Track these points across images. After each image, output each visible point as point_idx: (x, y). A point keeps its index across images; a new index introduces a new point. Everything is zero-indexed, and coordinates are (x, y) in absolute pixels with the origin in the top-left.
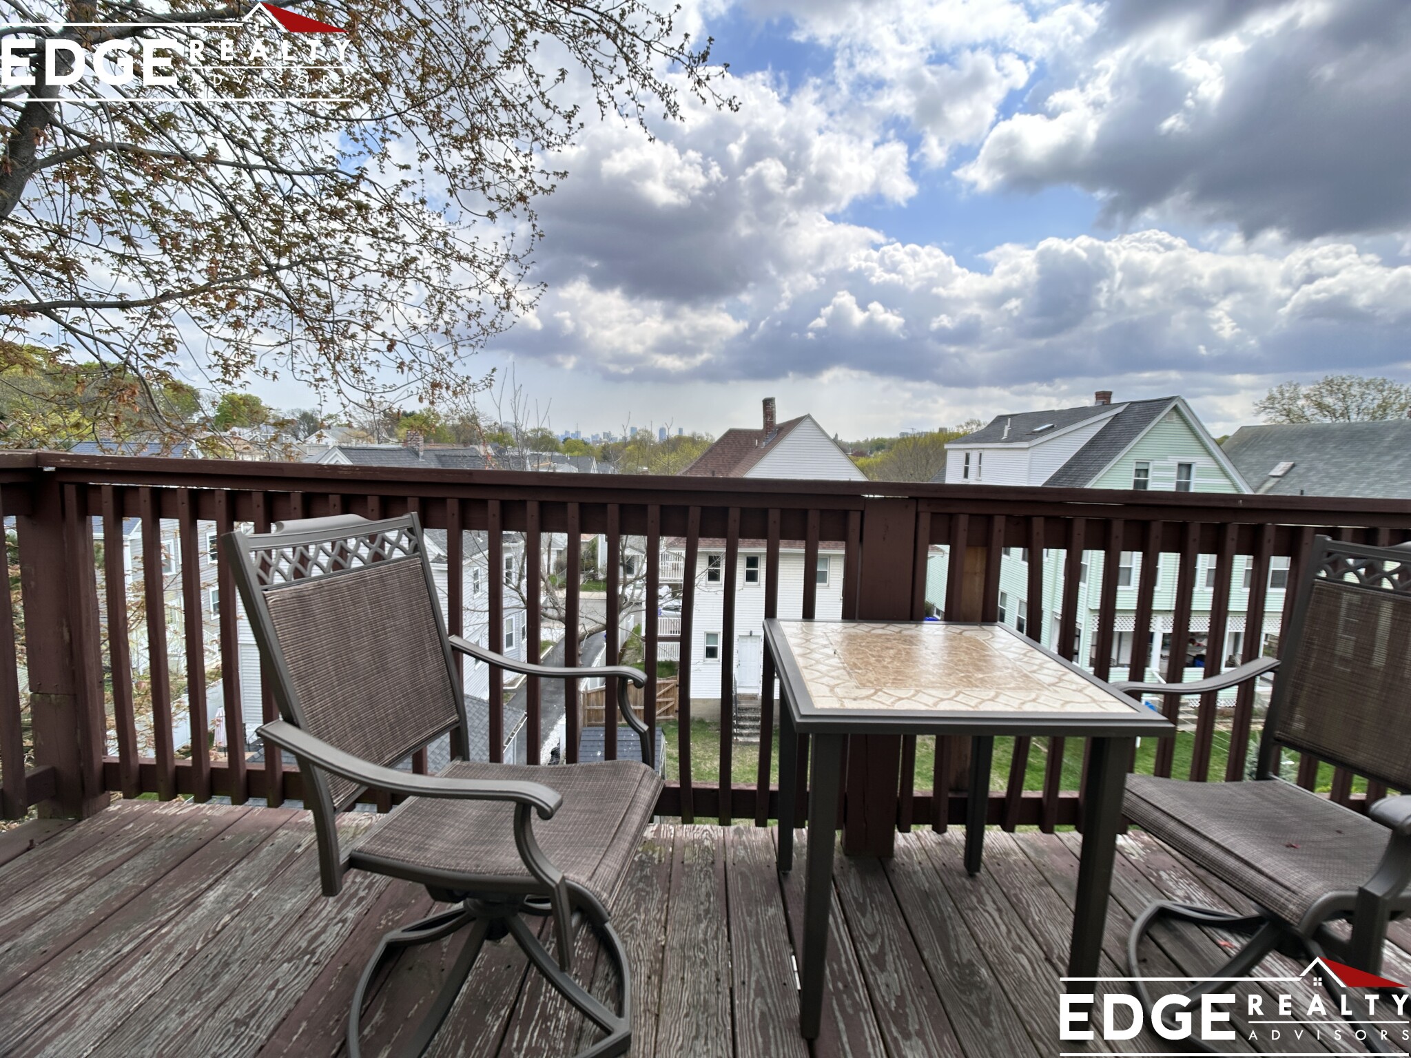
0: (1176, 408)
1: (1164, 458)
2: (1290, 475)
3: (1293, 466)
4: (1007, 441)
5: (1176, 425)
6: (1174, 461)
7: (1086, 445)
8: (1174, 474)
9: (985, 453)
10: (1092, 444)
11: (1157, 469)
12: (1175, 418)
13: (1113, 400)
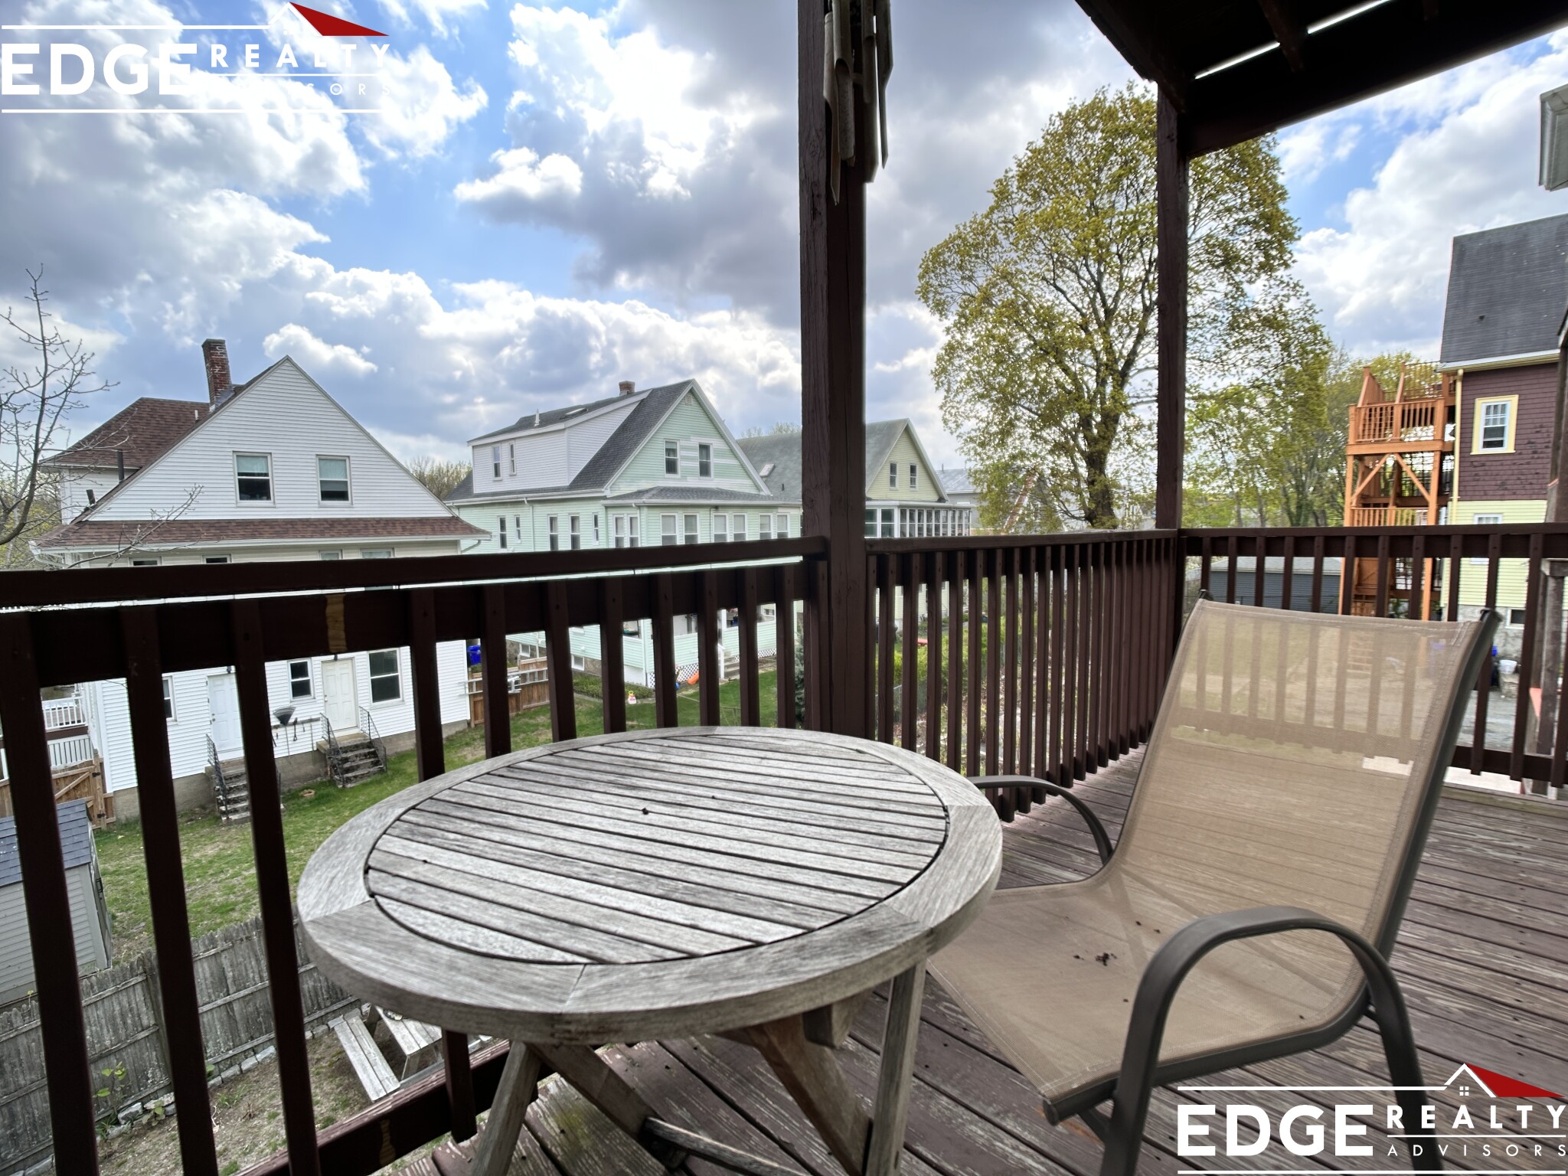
0: (692, 392)
1: (688, 438)
2: (773, 474)
3: (774, 467)
4: (539, 427)
5: (692, 408)
6: (695, 442)
7: (619, 429)
8: (697, 454)
9: (517, 445)
10: (624, 428)
11: (683, 448)
12: (693, 402)
13: (636, 389)
